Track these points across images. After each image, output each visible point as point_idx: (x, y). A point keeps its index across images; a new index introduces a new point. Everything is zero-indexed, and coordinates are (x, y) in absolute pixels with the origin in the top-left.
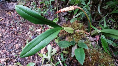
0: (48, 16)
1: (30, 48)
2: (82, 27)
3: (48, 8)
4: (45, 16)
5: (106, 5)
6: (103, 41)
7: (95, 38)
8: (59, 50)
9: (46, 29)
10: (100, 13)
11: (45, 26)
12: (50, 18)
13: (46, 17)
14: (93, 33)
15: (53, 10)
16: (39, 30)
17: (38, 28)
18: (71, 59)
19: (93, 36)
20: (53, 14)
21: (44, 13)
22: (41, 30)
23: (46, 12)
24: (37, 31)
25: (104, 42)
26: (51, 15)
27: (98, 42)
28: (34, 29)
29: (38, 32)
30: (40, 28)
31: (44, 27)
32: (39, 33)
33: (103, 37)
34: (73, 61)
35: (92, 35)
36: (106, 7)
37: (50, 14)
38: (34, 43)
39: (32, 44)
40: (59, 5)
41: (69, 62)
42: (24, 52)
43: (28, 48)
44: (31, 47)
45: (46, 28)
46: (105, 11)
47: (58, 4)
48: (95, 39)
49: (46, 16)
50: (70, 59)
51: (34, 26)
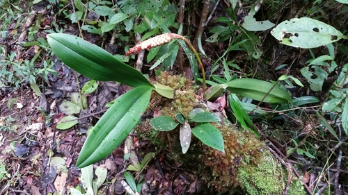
0: (56, 81)
1: (99, 139)
2: (186, 83)
4: (48, 82)
5: (212, 34)
6: (235, 107)
7: (217, 102)
8: (114, 168)
9: (57, 120)
10: (204, 53)
11: (52, 112)
12: (65, 84)
13: (51, 84)
14: (210, 93)
16: (34, 124)
17: (29, 121)
18: (154, 182)
19: (213, 100)
20: (72, 73)
21: (47, 73)
22: (42, 124)
24: (29, 130)
25: (237, 109)
26: (67, 75)
27: (224, 112)
28: (15, 127)
29: (31, 133)
30: (38, 120)
31: (52, 114)
32: (36, 134)
33: (234, 97)
34: (161, 186)
35: (208, 98)
36: (214, 39)
37: (61, 73)
38: (105, 125)
39: (103, 128)
41: (152, 191)
42: (87, 152)
43: (95, 138)
44: (101, 136)
45: (58, 117)
46: (211, 48)
48: (218, 104)
49: (50, 81)
50: (151, 183)
51: (13, 117)
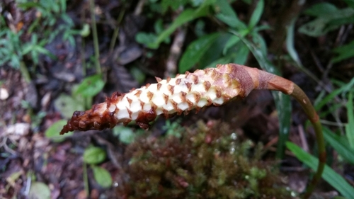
3: (55, 27)
9: (49, 122)
11: (43, 109)
13: (46, 69)
15: (76, 37)
16: (18, 125)
17: (13, 119)
21: (34, 55)
23: (44, 46)
24: (11, 134)
29: (13, 138)
30: (25, 119)
31: (42, 114)
40: (103, 14)
45: (52, 118)
47: (97, 11)
49: (46, 63)
